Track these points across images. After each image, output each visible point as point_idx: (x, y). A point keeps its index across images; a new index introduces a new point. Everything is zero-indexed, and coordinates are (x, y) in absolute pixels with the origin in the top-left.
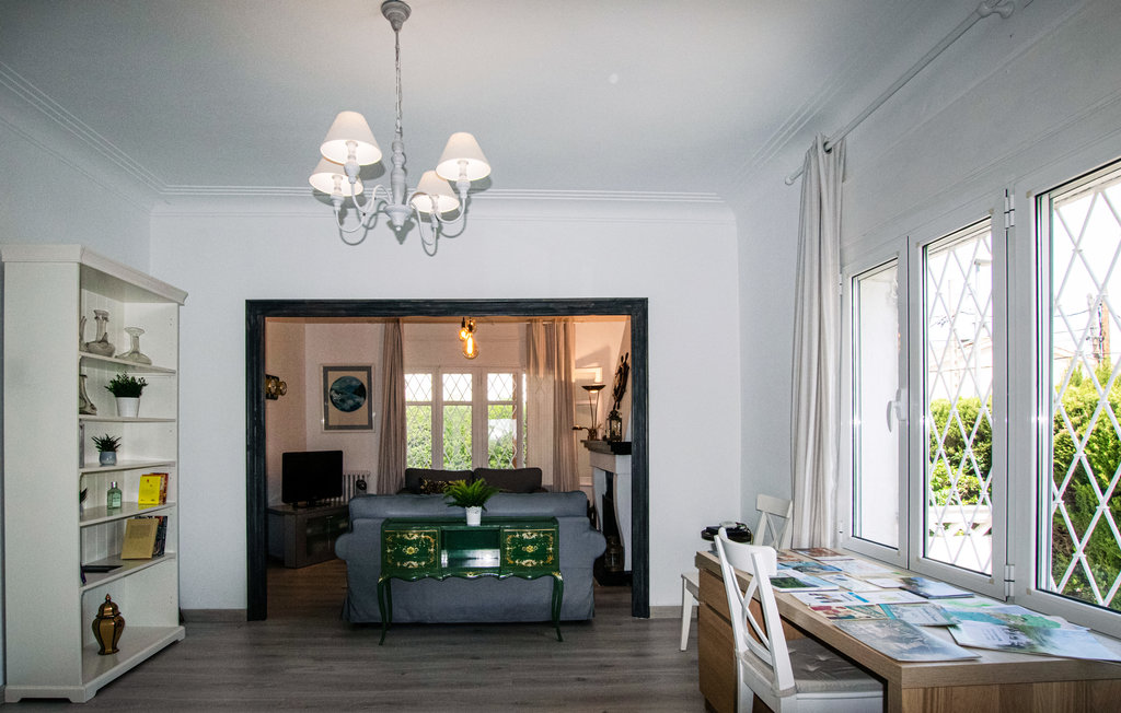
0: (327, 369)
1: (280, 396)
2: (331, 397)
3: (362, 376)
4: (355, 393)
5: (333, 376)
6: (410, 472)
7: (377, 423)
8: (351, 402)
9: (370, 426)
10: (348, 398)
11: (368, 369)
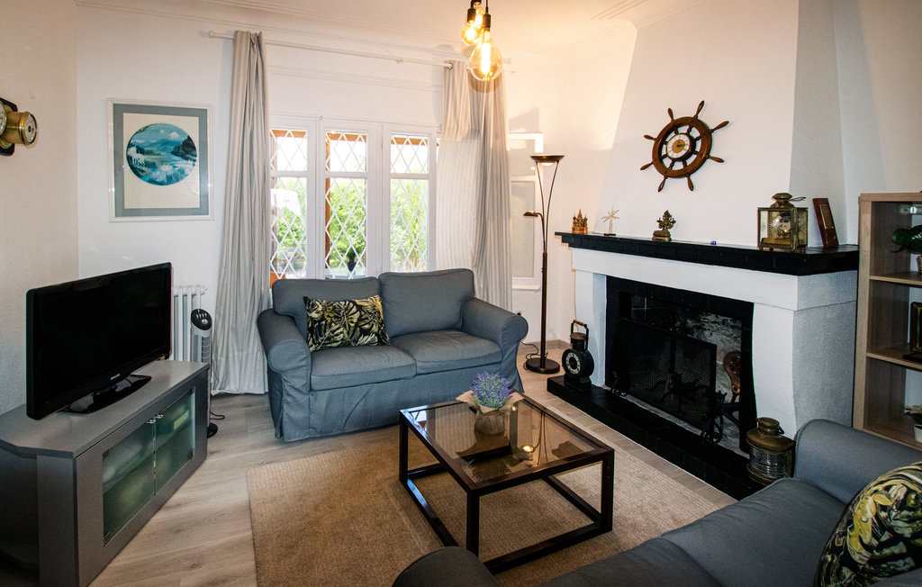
0: (120, 110)
1: (19, 148)
2: (129, 158)
3: (190, 127)
4: (174, 153)
5: (133, 123)
6: (280, 287)
7: (216, 205)
8: (166, 169)
9: (203, 210)
10: (163, 162)
11: (201, 114)
